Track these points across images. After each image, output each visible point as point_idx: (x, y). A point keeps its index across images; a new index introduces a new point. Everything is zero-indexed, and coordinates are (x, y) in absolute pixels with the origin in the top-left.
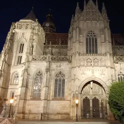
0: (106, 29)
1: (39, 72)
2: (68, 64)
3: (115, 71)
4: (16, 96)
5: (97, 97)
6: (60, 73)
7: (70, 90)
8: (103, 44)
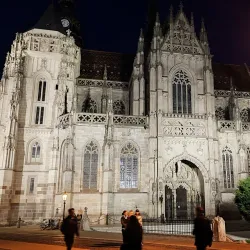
0: (208, 71)
1: (91, 144)
2: (142, 132)
3: (219, 144)
4: (39, 186)
5: (184, 185)
6: (129, 146)
7: (148, 176)
8: (201, 97)
